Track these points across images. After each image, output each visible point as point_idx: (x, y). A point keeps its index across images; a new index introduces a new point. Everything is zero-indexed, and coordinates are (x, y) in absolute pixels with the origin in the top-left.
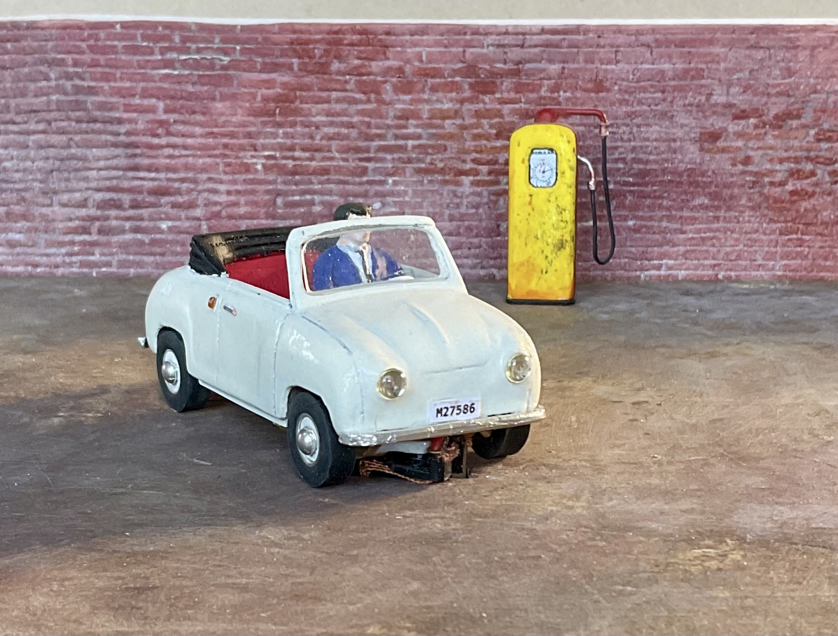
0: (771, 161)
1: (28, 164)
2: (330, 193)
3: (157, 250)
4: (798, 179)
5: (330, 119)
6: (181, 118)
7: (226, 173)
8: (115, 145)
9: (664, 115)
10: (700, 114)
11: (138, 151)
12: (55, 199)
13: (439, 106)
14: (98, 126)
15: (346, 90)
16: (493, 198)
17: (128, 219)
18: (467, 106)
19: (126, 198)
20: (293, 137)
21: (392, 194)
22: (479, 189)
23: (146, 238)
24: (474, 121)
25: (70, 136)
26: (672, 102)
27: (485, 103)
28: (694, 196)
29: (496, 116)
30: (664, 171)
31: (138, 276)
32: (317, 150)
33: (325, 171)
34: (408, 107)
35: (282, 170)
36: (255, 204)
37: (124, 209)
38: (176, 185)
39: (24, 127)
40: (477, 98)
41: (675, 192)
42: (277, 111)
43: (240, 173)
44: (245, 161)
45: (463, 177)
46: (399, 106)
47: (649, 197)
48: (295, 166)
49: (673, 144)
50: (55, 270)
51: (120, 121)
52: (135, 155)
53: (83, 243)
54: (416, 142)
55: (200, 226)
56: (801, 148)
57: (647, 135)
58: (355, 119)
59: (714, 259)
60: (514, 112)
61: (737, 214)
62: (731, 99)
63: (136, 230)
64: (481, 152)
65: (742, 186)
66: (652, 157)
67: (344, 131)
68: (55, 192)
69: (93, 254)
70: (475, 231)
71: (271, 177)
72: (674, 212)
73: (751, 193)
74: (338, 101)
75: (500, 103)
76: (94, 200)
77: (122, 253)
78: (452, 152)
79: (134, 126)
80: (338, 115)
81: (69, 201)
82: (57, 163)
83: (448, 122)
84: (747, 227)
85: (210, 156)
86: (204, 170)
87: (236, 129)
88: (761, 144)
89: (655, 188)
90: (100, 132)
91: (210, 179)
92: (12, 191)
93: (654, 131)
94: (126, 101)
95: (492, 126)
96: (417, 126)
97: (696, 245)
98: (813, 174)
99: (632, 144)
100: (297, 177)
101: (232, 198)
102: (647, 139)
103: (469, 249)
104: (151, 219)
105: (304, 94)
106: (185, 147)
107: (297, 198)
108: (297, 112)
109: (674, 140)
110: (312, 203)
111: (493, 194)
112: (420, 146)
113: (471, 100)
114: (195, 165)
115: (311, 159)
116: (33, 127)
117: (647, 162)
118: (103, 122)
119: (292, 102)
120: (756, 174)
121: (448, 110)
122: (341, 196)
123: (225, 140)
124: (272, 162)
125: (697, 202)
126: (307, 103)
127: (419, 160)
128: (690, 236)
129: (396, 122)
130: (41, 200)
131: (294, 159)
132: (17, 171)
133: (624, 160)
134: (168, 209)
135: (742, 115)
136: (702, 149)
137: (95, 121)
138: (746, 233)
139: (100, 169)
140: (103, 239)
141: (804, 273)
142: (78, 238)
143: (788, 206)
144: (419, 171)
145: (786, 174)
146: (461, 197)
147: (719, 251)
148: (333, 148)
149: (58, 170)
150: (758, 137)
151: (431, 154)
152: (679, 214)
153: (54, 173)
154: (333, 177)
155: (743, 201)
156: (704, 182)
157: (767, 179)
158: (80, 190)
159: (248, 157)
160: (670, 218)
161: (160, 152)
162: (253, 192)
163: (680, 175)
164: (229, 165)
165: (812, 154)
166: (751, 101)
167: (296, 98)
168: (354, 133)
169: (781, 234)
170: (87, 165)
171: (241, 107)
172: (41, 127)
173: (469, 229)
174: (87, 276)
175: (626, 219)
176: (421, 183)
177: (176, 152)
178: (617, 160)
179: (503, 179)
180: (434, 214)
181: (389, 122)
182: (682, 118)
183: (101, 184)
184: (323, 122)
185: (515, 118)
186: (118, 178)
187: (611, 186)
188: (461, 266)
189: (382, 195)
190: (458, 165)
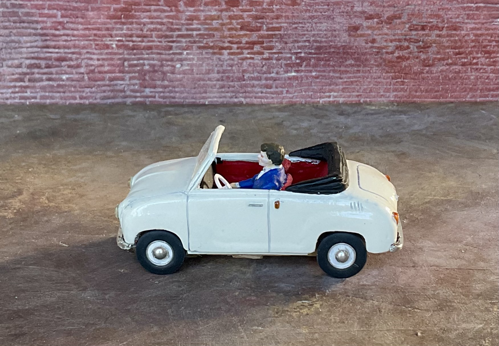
0: (386, 41)
2: (153, 59)
3: (61, 90)
4: (401, 50)
5: (151, 20)
6: (71, 20)
7: (96, 49)
8: (35, 35)
10: (348, 17)
11: (48, 38)
12: (4, 63)
13: (209, 13)
14: (25, 25)
15: (159, 5)
16: (240, 61)
17: (44, 74)
18: (224, 13)
19: (43, 63)
20: (131, 30)
21: (186, 59)
22: (232, 57)
23: (55, 84)
24: (228, 21)
25: (11, 30)
26: (333, 11)
27: (234, 12)
28: (346, 59)
29: (240, 18)
30: (330, 47)
31: (52, 104)
32: (145, 37)
33: (150, 48)
34: (193, 14)
35: (126, 47)
36: (113, 65)
37: (42, 69)
38: (70, 56)
40: (230, 9)
41: (337, 58)
42: (123, 16)
43: (104, 49)
44: (106, 43)
45: (224, 51)
46: (188, 13)
47: (323, 60)
48: (133, 45)
49: (334, 33)
50: (6, 101)
51: (37, 22)
52: (46, 40)
53: (21, 87)
54: (198, 32)
55: (84, 77)
56: (402, 34)
57: (321, 28)
58: (165, 20)
59: (358, 92)
60: (249, 16)
61: (369, 69)
62: (364, 9)
63: (49, 80)
64: (233, 37)
65: (372, 54)
66: (323, 40)
67: (159, 26)
68: (4, 60)
69: (26, 92)
70: (231, 79)
71: (121, 51)
72: (336, 68)
73: (376, 58)
74: (155, 11)
75: (242, 12)
76: (26, 64)
77: (42, 92)
78: (217, 38)
79: (45, 25)
80: (156, 18)
81: (12, 64)
82: (4, 44)
83: (215, 22)
84: (375, 75)
85: (87, 40)
86: (84, 48)
87: (100, 26)
88: (380, 32)
89: (326, 55)
90: (26, 28)
91: (88, 52)
93: (324, 26)
94: (40, 12)
95: (238, 24)
96: (198, 24)
97: (349, 85)
98: (408, 47)
99: (313, 32)
100: (135, 51)
101: (100, 62)
102: (321, 30)
103: (229, 88)
104: (57, 73)
105: (136, 7)
106: (74, 36)
107: (135, 62)
108: (133, 17)
109: (335, 31)
110: (144, 65)
111: (240, 59)
112: (200, 34)
113: (226, 10)
114: (79, 45)
115: (142, 41)
117: (321, 42)
118: (28, 23)
119: (130, 11)
120: (378, 48)
121: (214, 15)
122: (159, 61)
123: (95, 32)
124: (121, 43)
125: (348, 62)
126: (138, 12)
127: (200, 42)
128: (345, 80)
129: (187, 22)
131: (133, 41)
133: (309, 41)
134: (66, 68)
135: (370, 17)
136: (349, 35)
137: (24, 22)
138: (374, 78)
139: (28, 48)
140: (31, 84)
141: (405, 99)
142: (18, 84)
143: (396, 64)
144: (200, 48)
145: (394, 48)
146: (223, 61)
147: (360, 88)
148: (154, 36)
149: (5, 48)
150: (379, 29)
151: (206, 39)
152: (339, 69)
153: (3, 50)
154: (154, 51)
155: (372, 62)
156: (352, 52)
157: (384, 51)
158: (17, 59)
159: (107, 41)
160: (334, 71)
161: (60, 38)
162: (112, 59)
163: (339, 49)
164: (97, 45)
165: (408, 37)
166: (375, 10)
167: (132, 9)
168: (164, 28)
169: (392, 79)
170: (21, 45)
171: (103, 14)
173: (228, 77)
174: (23, 104)
175: (311, 71)
176: (202, 54)
177: (69, 38)
178: (305, 41)
179: (246, 51)
180: (209, 70)
181: (183, 22)
182: (338, 19)
183: (29, 55)
184: (147, 22)
185: (250, 20)
186: (37, 52)
187: (303, 55)
188: (225, 97)
189: (181, 60)
190: (221, 44)
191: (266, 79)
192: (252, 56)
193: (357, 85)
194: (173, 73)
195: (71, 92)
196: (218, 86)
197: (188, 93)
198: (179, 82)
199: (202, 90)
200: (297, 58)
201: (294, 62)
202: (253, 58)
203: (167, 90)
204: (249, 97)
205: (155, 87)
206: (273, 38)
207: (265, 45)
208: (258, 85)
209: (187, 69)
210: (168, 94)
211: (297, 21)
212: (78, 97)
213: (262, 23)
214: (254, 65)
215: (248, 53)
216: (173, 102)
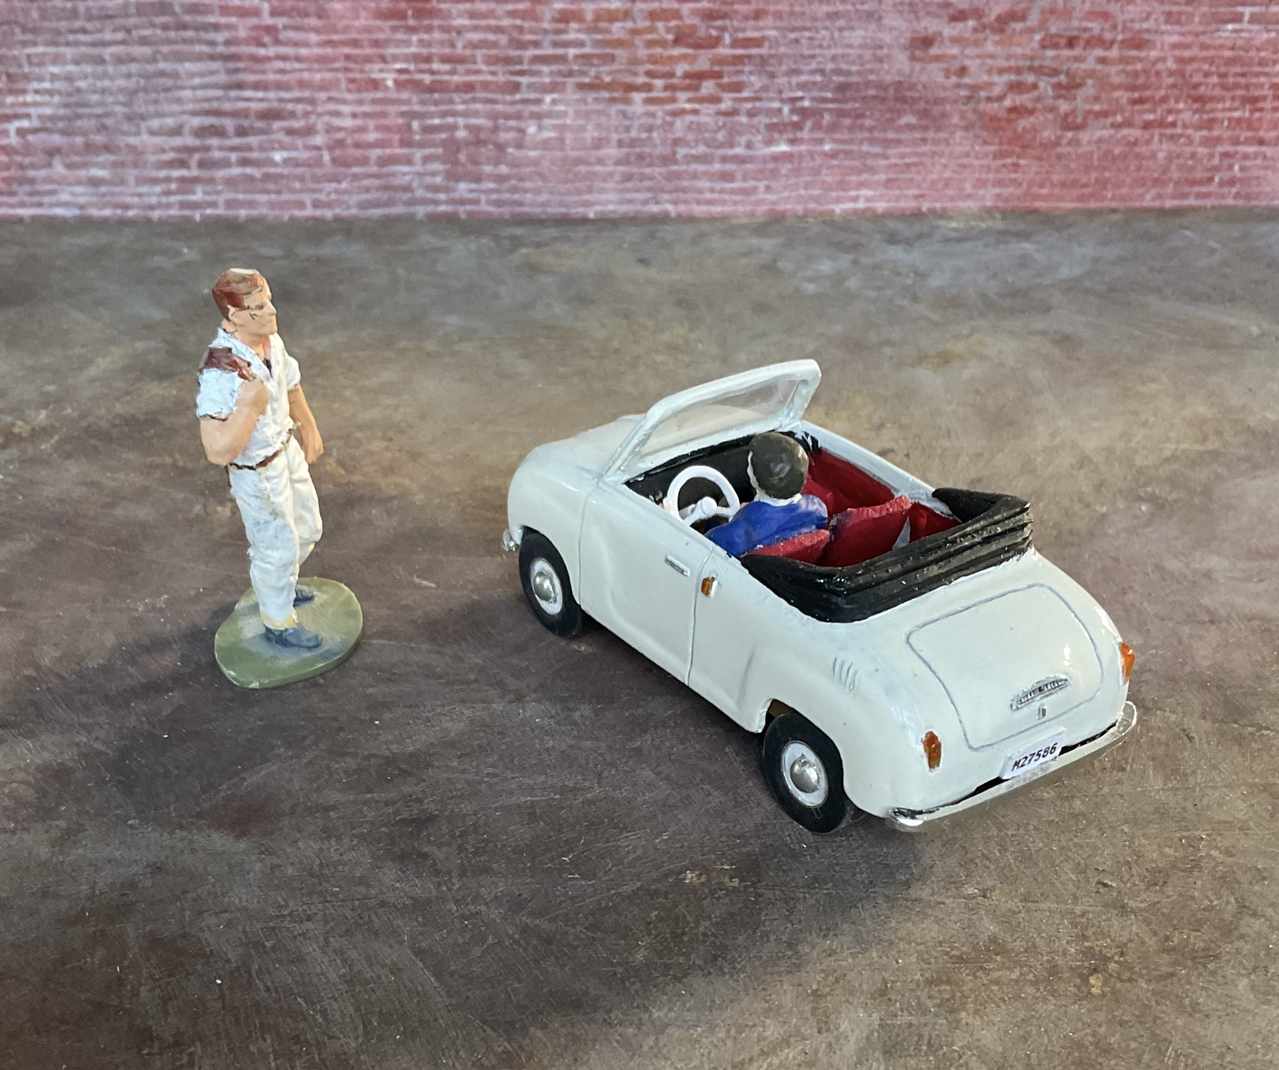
0: (990, 71)
1: (107, 83)
2: (476, 114)
3: (271, 186)
4: (1018, 93)
5: (475, 22)
6: (292, 22)
7: (349, 91)
8: (212, 58)
9: (869, 15)
10: (913, 15)
11: (241, 65)
12: (143, 125)
13: (605, 5)
14: (190, 34)
16: (668, 119)
17: (234, 149)
18: (639, 5)
19: (229, 124)
20: (429, 46)
21: (550, 115)
22: (652, 108)
23: (257, 172)
24: (647, 24)
25: (155, 48)
27: (660, 2)
28: (900, 113)
29: (674, 18)
30: (868, 84)
31: (251, 220)
32: (459, 62)
33: (469, 87)
34: (568, 6)
35: (417, 86)
36: (387, 129)
37: (228, 137)
38: (290, 107)
39: (97, 36)
41: (879, 110)
42: (410, 13)
43: (367, 90)
44: (374, 76)
45: (635, 94)
46: (558, 6)
47: (849, 116)
48: (433, 82)
49: (879, 52)
50: (150, 213)
51: (216, 27)
52: (236, 71)
53: (182, 180)
54: (579, 51)
55: (321, 156)
56: (1024, 56)
57: (850, 41)
58: (506, 22)
59: (919, 187)
60: (695, 12)
61: (947, 135)
63: (244, 162)
64: (655, 62)
65: (955, 102)
66: (854, 68)
67: (491, 37)
68: (143, 117)
69: (194, 192)
70: (648, 160)
71: (405, 95)
72: (876, 134)
73: (964, 111)
75: (679, 3)
76: (191, 127)
77: (228, 191)
78: (621, 63)
79: (233, 34)
80: (484, 16)
81: (161, 128)
82: (142, 82)
83: (617, 26)
84: (958, 149)
85: (329, 70)
86: (323, 86)
87: (360, 36)
88: (979, 52)
89: (856, 105)
90: (191, 41)
91: (330, 99)
92: (90, 116)
93: (857, 36)
94: (223, 3)
95: (668, 30)
96: (579, 31)
97: (900, 172)
98: (1035, 86)
99: (833, 51)
100: (436, 96)
101: (359, 122)
102: (850, 46)
103: (641, 181)
104: (262, 148)
106: (298, 59)
107: (437, 121)
108: (433, 13)
109: (881, 47)
110: (455, 127)
111: (670, 114)
112: (583, 56)
114: (311, 81)
115: (453, 72)
116: (108, 36)
117: (849, 73)
118: (196, 29)
119: (428, 2)
120: (971, 87)
121: (617, 10)
122: (490, 118)
123: (347, 50)
124: (405, 77)
125: (904, 121)
126: (445, 3)
127: (582, 73)
128: (893, 161)
129: (554, 25)
130: (126, 127)
131: (432, 72)
132: (94, 92)
133: (822, 72)
134: (281, 136)
135: (960, 17)
136: (913, 58)
137: (185, 27)
138: (956, 157)
140: (204, 174)
141: (1017, 203)
142: (177, 173)
143: (1003, 124)
144: (581, 87)
145: (1005, 88)
146: (631, 119)
147: (924, 180)
148: (479, 59)
149: (145, 90)
150: (977, 43)
151: (597, 66)
152: (882, 135)
153: (140, 94)
154: (479, 95)
155: (955, 120)
156: (913, 98)
157: (983, 94)
158: (172, 115)
159: (375, 71)
160: (872, 141)
161: (267, 66)
162: (384, 115)
163: (885, 88)
164: (352, 81)
165: (1036, 63)
168: (503, 39)
169: (995, 158)
170: (179, 83)
171: (365, 9)
172: (120, 36)
173: (641, 157)
174: (188, 220)
175: (821, 141)
176: (584, 101)
177: (288, 66)
178: (813, 72)
179: (682, 96)
180: (600, 139)
181: (546, 25)
182: (891, 20)
183: (198, 107)
184: (465, 26)
185: (696, 21)
186: (218, 99)
187: (806, 104)
188: (630, 202)
189: (538, 117)
190: (629, 79)
191: (724, 159)
192: (696, 106)
193: (918, 173)
194: (520, 145)
195: (292, 191)
196: (617, 177)
197: (552, 193)
198: (533, 169)
199: (582, 185)
200: (792, 111)
201: (786, 120)
202: (695, 112)
203: (506, 185)
204: (686, 202)
205: (478, 179)
206: (744, 64)
207: (726, 80)
208: (705, 174)
209: (551, 139)
210: (507, 196)
211: (799, 23)
212: (308, 202)
213: (723, 29)
214: (700, 128)
215: (689, 101)
216: (519, 215)
